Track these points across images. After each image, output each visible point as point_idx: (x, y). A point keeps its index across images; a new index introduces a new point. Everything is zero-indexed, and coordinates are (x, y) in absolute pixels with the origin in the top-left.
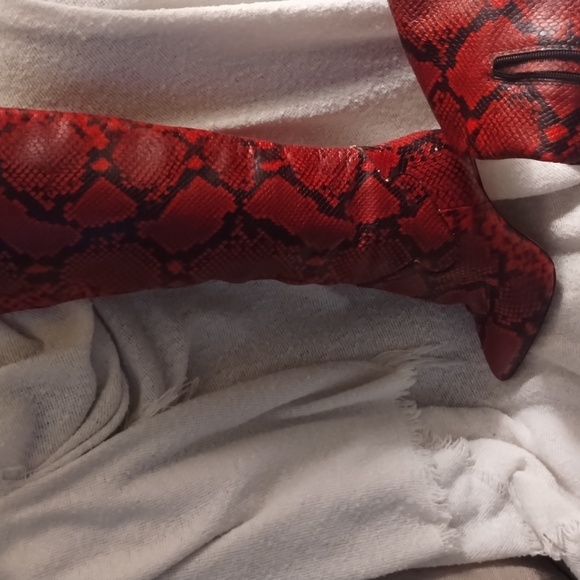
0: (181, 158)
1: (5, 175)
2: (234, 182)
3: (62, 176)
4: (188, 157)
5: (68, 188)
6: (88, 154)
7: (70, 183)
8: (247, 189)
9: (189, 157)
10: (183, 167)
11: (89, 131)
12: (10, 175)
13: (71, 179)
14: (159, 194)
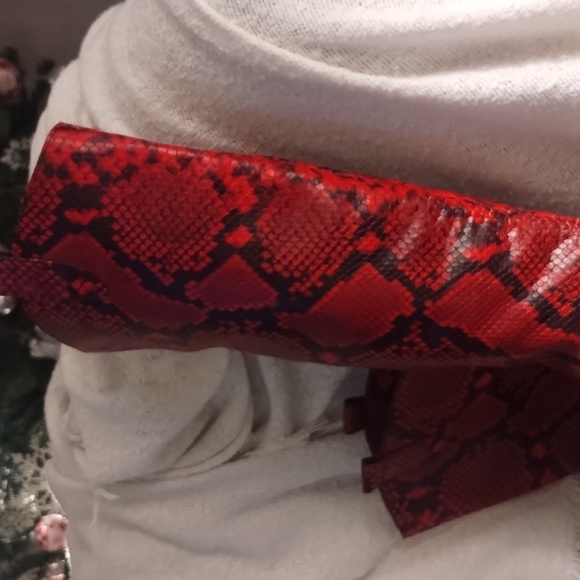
0: (350, 236)
1: (116, 238)
2: (418, 275)
3: (186, 247)
4: (360, 234)
5: (192, 264)
6: (223, 221)
7: (195, 258)
8: (435, 287)
9: (362, 235)
10: (350, 248)
11: (232, 184)
12: (123, 239)
13: (197, 253)
14: (309, 285)
